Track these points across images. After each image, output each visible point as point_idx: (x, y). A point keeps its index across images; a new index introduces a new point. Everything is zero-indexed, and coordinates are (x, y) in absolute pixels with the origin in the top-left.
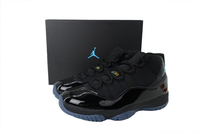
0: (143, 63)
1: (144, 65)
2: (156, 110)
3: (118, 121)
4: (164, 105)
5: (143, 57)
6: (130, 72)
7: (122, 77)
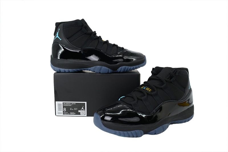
0: (173, 78)
1: (174, 80)
2: (185, 122)
3: (155, 135)
4: (191, 117)
5: (173, 72)
6: (162, 87)
7: (155, 92)
